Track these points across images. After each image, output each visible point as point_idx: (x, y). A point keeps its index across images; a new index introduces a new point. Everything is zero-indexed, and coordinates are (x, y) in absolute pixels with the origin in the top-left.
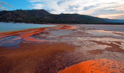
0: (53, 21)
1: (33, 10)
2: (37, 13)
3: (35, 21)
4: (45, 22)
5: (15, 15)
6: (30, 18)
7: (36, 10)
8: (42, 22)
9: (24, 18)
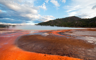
0: (84, 25)
1: (66, 17)
2: (69, 19)
3: (67, 25)
4: (75, 26)
5: (55, 22)
6: (64, 23)
7: (68, 18)
8: (73, 26)
9: (60, 23)
